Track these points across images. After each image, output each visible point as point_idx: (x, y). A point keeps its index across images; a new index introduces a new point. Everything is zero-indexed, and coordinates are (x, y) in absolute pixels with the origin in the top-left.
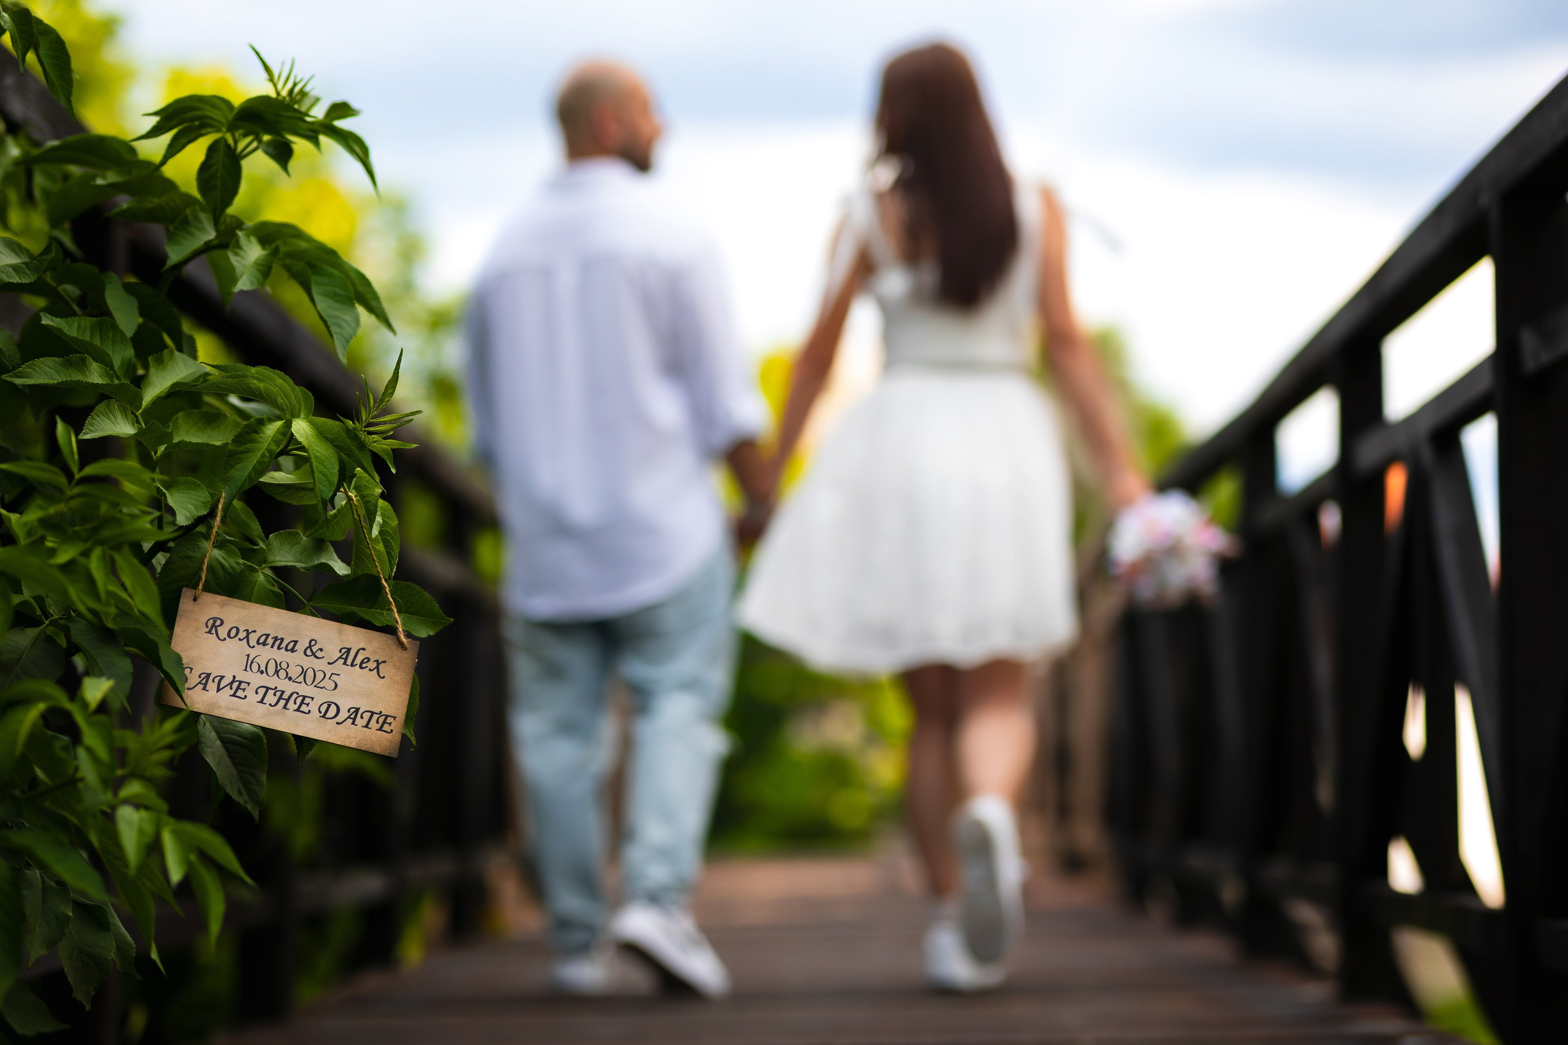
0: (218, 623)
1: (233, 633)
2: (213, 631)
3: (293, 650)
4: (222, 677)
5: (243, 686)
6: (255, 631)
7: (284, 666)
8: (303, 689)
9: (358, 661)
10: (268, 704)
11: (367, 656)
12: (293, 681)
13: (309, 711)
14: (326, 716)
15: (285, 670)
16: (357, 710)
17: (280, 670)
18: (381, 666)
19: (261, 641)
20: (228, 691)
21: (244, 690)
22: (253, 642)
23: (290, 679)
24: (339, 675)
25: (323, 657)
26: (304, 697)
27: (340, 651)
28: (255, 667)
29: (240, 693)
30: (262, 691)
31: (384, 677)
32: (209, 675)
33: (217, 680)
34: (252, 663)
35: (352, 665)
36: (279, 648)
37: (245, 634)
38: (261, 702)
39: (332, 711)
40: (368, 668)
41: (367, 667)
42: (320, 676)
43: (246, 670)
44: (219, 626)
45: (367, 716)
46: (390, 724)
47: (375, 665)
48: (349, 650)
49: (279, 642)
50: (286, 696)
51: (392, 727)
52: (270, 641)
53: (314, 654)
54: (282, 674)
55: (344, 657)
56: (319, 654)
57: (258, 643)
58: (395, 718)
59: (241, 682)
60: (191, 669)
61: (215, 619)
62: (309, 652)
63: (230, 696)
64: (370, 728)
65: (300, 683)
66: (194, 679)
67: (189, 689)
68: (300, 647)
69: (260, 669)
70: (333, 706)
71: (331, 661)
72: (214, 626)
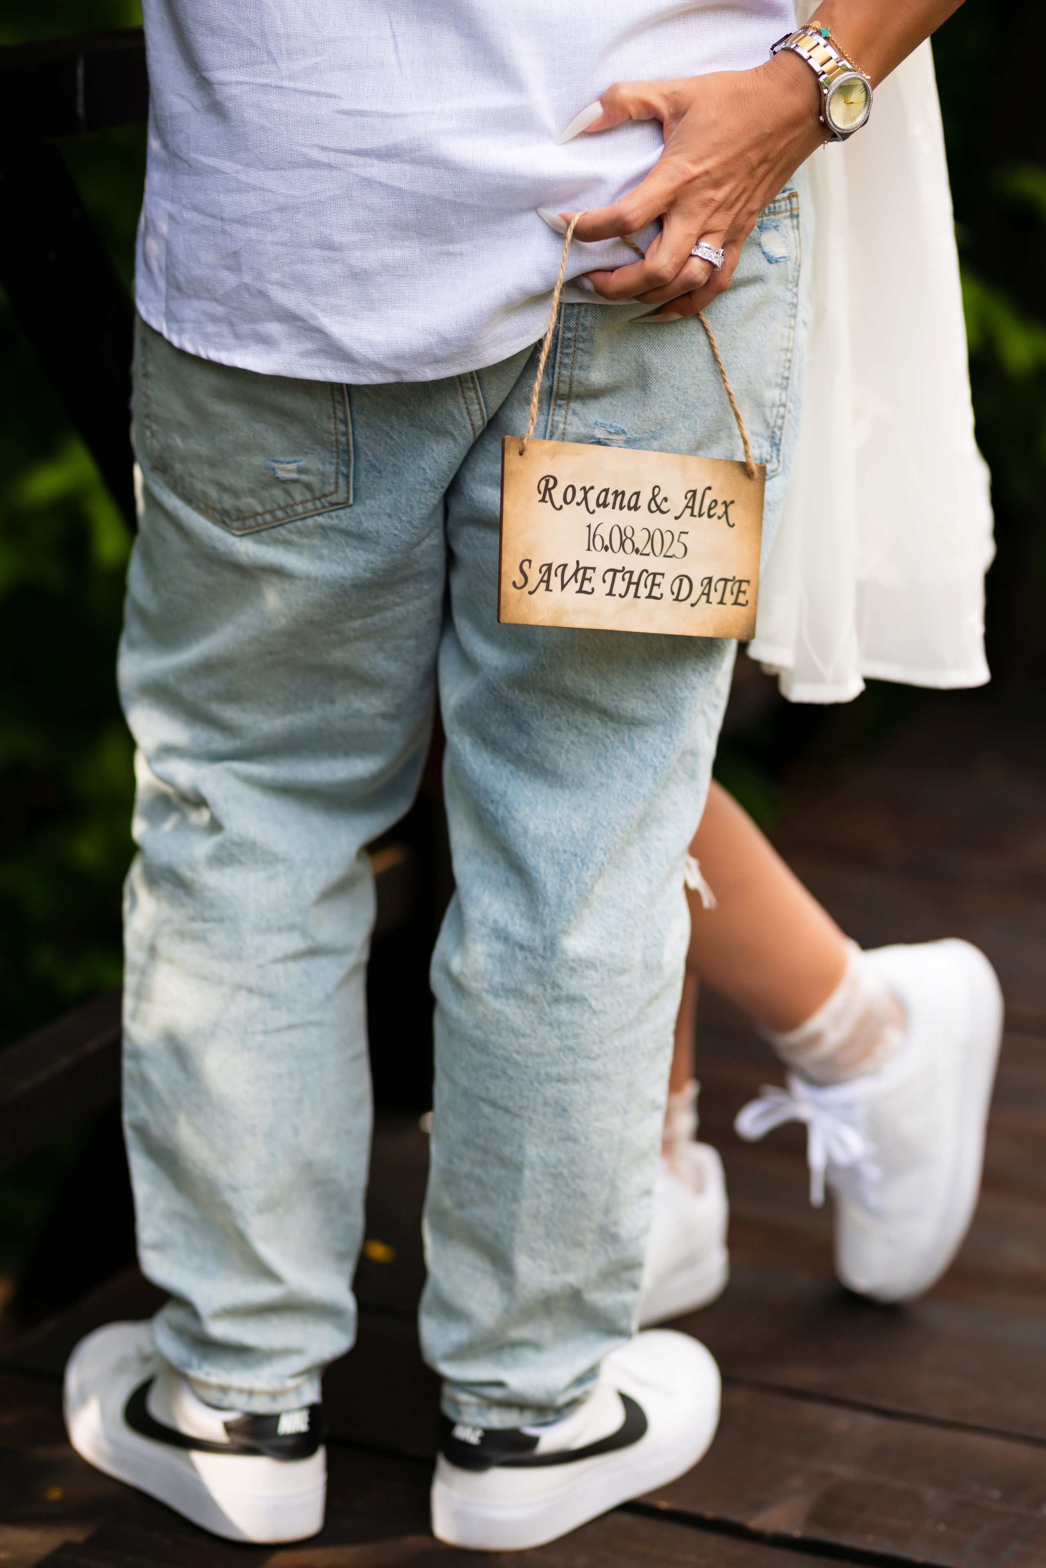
0: (552, 483)
1: (569, 497)
2: (547, 498)
3: (636, 508)
4: (565, 566)
5: (589, 573)
6: (592, 488)
7: (629, 534)
8: (654, 564)
9: (706, 508)
10: (617, 595)
11: (714, 498)
12: (641, 554)
13: (662, 595)
14: (680, 598)
15: (630, 539)
16: (710, 580)
17: (625, 540)
18: (730, 510)
19: (601, 500)
20: (573, 586)
21: (590, 580)
22: (592, 505)
23: (637, 551)
24: (687, 533)
25: (669, 510)
26: (655, 575)
27: (686, 497)
28: (598, 542)
29: (587, 587)
30: (609, 577)
31: (734, 524)
32: (550, 566)
33: (559, 571)
34: (595, 536)
35: (700, 515)
36: (621, 508)
37: (583, 494)
38: (610, 594)
40: (716, 517)
41: (715, 514)
42: (668, 537)
43: (589, 549)
45: (721, 586)
46: (745, 592)
47: (723, 508)
48: (695, 491)
49: (619, 498)
51: (747, 596)
52: (611, 498)
53: (659, 508)
54: (628, 545)
55: (691, 504)
56: (664, 507)
57: (598, 505)
58: (749, 582)
59: (586, 569)
60: (530, 561)
61: (546, 478)
62: (654, 507)
63: (577, 592)
64: (726, 604)
65: (648, 555)
66: (535, 577)
67: (531, 593)
68: (644, 501)
69: (605, 545)
70: (685, 581)
71: (678, 515)
72: (547, 489)
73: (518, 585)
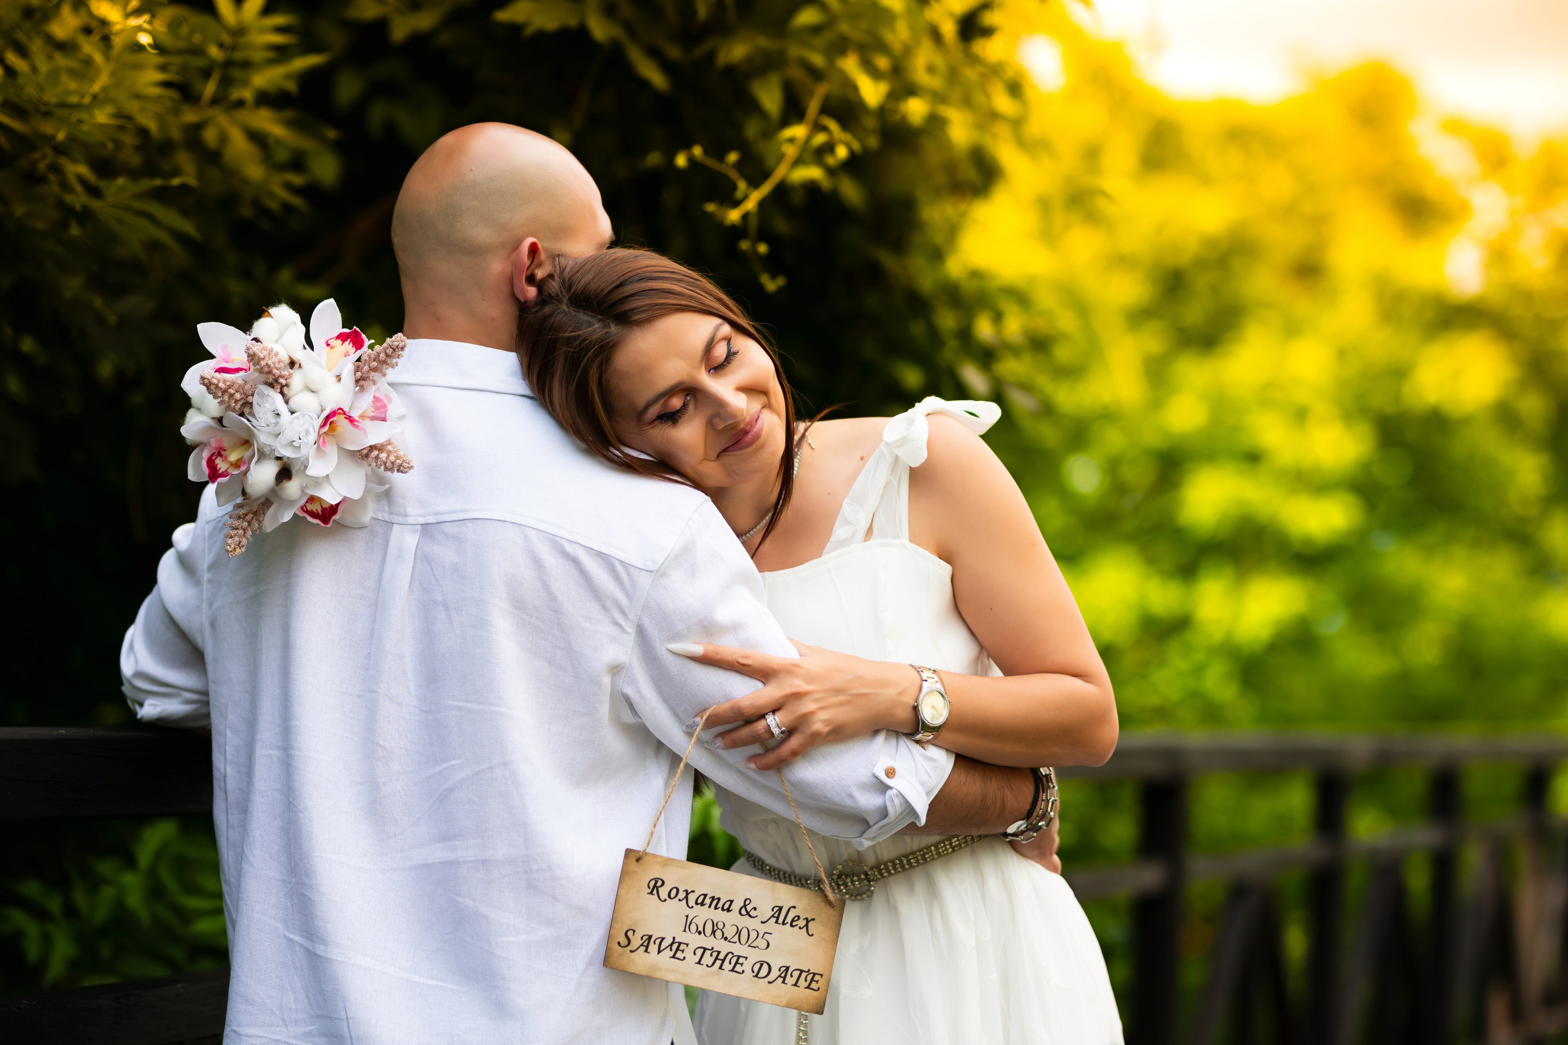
0: (660, 883)
1: (673, 895)
2: (655, 892)
3: (728, 910)
5: (682, 947)
6: (693, 891)
7: (720, 926)
8: (738, 949)
9: (789, 920)
10: (705, 965)
11: (798, 914)
12: (729, 941)
13: (743, 971)
14: (759, 976)
15: (721, 930)
16: (788, 968)
17: (716, 930)
18: (810, 924)
19: (700, 901)
20: (668, 953)
21: (682, 951)
22: (692, 902)
23: (726, 939)
24: (771, 934)
25: (757, 916)
26: (739, 957)
27: (773, 910)
28: (693, 928)
29: (679, 955)
30: (699, 952)
31: (812, 935)
32: (650, 937)
33: (658, 942)
34: (690, 923)
35: (784, 924)
36: (716, 908)
37: (684, 895)
38: (699, 963)
39: (765, 968)
40: (797, 927)
41: (797, 925)
42: (753, 935)
43: (685, 931)
44: (662, 886)
45: (796, 974)
46: (817, 982)
47: (804, 922)
48: (781, 908)
49: (715, 902)
50: (721, 956)
51: (819, 985)
52: (708, 901)
53: (748, 913)
54: (719, 934)
55: (776, 915)
56: (753, 913)
57: (697, 903)
58: (822, 975)
59: (680, 944)
60: (634, 931)
61: (656, 880)
62: (744, 912)
63: (670, 957)
64: (799, 987)
65: (735, 943)
66: (636, 941)
67: (631, 951)
68: (736, 907)
69: (699, 930)
70: (765, 965)
71: (764, 921)
72: (655, 886)
73: (622, 944)
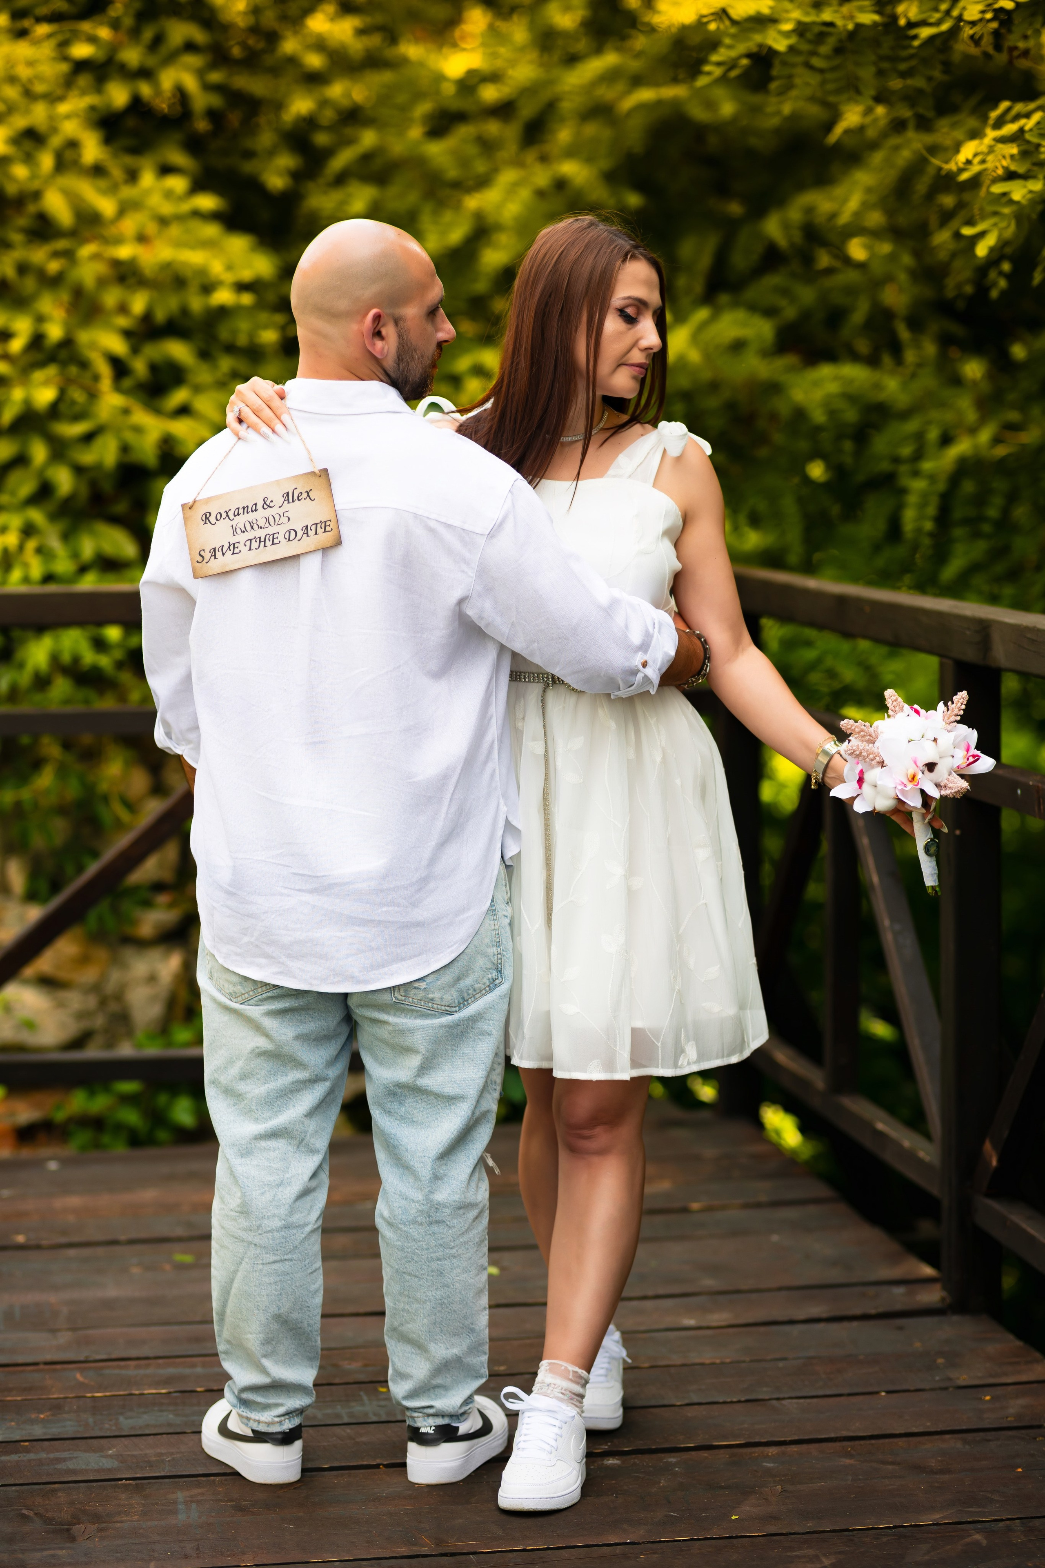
0: (208, 515)
1: (219, 518)
2: (207, 521)
3: (256, 510)
4: (223, 546)
5: (236, 545)
6: (230, 510)
7: (255, 522)
8: (271, 530)
9: (296, 497)
10: (255, 549)
12: (264, 528)
13: (280, 542)
14: (291, 539)
15: (256, 524)
16: (307, 527)
19: (236, 513)
20: (229, 553)
21: (238, 548)
22: (231, 516)
23: (261, 528)
24: (288, 511)
25: (275, 505)
26: (273, 534)
28: (238, 531)
29: (236, 551)
30: (248, 543)
31: (314, 499)
32: (215, 549)
33: (220, 549)
34: (236, 529)
35: (293, 501)
36: (248, 513)
37: (225, 514)
38: (250, 549)
39: (293, 533)
41: (302, 498)
42: (277, 517)
43: (234, 535)
44: (210, 516)
45: (314, 527)
46: (329, 526)
47: (306, 494)
48: (288, 493)
50: (262, 539)
51: (331, 527)
52: (241, 511)
53: (269, 506)
54: (255, 527)
56: (271, 505)
57: (235, 516)
58: (330, 520)
59: (234, 544)
60: (204, 550)
62: (265, 506)
63: (231, 555)
64: (319, 534)
65: (268, 527)
66: (207, 555)
67: (207, 563)
68: (259, 506)
69: (242, 531)
70: (292, 531)
71: (280, 505)
72: (206, 518)
73: (200, 561)
